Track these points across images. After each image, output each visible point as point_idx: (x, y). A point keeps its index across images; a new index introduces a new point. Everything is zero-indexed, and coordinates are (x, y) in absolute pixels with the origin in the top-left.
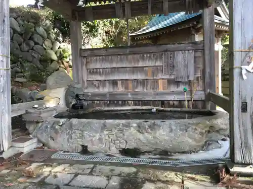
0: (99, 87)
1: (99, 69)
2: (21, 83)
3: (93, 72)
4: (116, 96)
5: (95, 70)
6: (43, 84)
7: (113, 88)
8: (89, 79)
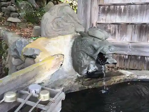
0: (115, 33)
1: (120, 5)
2: (15, 23)
3: (109, 10)
4: (142, 49)
5: (112, 7)
6: (36, 27)
7: (140, 36)
8: (101, 22)
